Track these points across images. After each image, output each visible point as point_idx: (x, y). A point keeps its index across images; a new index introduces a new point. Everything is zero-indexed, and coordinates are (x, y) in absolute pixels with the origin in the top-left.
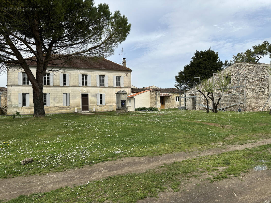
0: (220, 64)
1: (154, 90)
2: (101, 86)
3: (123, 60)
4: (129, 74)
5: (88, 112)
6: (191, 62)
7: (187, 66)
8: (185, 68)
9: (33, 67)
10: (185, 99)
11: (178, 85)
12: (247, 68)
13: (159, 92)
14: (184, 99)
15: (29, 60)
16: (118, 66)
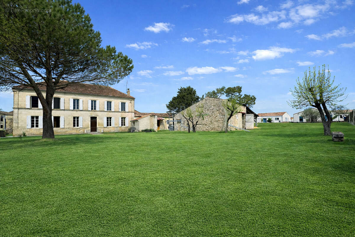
0: (198, 98)
1: (153, 115)
2: (108, 111)
3: (127, 90)
4: (133, 101)
5: (96, 133)
6: (178, 95)
7: (174, 97)
8: (173, 99)
9: (43, 91)
10: (174, 122)
11: (168, 112)
12: (212, 101)
13: (156, 116)
14: (172, 122)
15: (39, 84)
16: (124, 94)
